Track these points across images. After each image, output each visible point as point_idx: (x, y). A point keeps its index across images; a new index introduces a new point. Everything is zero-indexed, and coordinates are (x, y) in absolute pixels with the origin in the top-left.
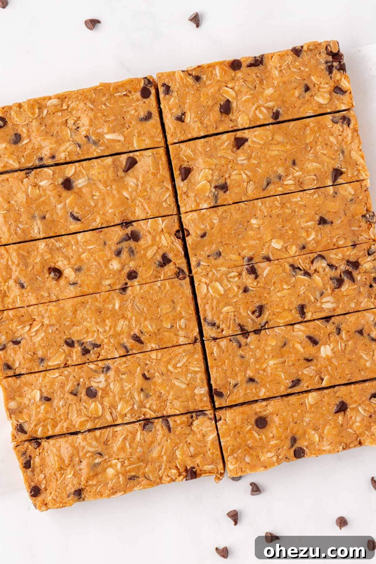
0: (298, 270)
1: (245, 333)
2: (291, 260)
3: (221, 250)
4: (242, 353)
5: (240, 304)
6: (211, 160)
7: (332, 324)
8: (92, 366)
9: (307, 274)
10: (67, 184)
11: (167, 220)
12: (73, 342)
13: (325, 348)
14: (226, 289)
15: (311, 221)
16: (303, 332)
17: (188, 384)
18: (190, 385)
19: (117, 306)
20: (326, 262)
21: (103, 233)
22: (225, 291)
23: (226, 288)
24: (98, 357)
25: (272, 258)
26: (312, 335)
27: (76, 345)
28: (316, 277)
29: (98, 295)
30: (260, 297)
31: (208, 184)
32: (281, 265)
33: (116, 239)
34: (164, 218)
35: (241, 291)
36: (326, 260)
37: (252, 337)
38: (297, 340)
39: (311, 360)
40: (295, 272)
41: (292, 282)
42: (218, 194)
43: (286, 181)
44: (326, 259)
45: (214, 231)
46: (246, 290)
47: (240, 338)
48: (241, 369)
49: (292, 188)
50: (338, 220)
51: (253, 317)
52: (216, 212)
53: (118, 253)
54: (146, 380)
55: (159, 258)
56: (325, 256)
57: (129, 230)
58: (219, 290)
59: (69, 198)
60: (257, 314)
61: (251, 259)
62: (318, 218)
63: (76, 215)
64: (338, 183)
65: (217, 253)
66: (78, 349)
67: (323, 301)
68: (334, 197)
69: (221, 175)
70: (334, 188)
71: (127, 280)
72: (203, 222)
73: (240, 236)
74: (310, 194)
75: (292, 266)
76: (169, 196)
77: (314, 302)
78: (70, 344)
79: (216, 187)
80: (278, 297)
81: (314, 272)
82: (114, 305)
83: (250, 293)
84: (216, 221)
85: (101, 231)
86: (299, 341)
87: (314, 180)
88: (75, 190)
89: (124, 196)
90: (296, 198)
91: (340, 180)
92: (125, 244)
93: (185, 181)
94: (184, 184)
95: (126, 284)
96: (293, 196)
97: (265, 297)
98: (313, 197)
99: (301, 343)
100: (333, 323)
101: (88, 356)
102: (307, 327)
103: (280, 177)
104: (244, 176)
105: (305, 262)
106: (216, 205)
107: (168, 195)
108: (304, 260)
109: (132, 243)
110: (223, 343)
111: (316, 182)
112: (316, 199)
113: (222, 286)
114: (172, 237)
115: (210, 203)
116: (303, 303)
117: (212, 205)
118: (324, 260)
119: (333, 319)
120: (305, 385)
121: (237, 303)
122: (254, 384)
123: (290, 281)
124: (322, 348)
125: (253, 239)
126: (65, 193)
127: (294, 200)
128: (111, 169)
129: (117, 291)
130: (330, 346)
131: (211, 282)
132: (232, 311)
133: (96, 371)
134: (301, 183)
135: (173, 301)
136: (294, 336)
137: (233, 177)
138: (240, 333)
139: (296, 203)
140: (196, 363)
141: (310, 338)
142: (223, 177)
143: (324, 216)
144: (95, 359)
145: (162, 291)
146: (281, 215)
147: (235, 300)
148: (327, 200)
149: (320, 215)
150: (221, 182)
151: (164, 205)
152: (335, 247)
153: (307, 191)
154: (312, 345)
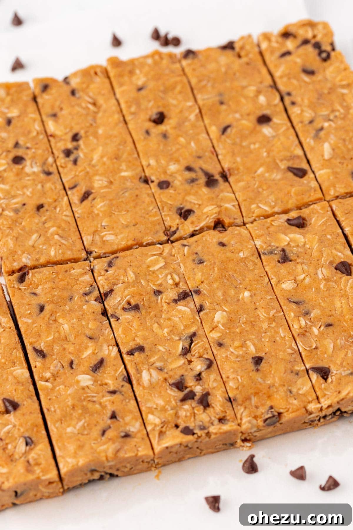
0: (189, 341)
1: (102, 298)
2: (201, 332)
3: (205, 264)
4: (76, 298)
5: (138, 287)
6: (316, 242)
7: (122, 384)
8: (51, 160)
9: (186, 351)
10: (264, 119)
11: (236, 210)
12: (77, 140)
13: (89, 380)
14: (156, 272)
15: (256, 349)
16: (109, 354)
17: (33, 246)
18: (33, 249)
19: (123, 174)
20: (203, 369)
21: (211, 155)
22: (154, 272)
23: (158, 273)
24: (62, 167)
25: (201, 313)
26: (104, 363)
27: (75, 143)
28: (182, 361)
29: (136, 155)
30: (150, 307)
31: (286, 243)
32: (193, 323)
33: (206, 167)
34: (237, 207)
35: (155, 288)
36: (206, 369)
37: (97, 306)
38: (96, 349)
39: (72, 368)
40: (186, 339)
41: (173, 336)
42: (276, 254)
43: (305, 320)
44: (208, 370)
45: (229, 254)
46: (158, 293)
47: (96, 293)
48: (55, 298)
49: (295, 326)
50: (261, 378)
51: (124, 303)
52: (253, 255)
53: (189, 169)
54: (36, 207)
55: (188, 207)
56: (212, 369)
57: (217, 177)
58: (154, 266)
59: (248, 123)
60: (127, 306)
61: (198, 292)
62: (262, 355)
63: (229, 130)
64: (311, 376)
65: (201, 260)
66: (70, 145)
67: (151, 370)
68: (292, 372)
69: (300, 255)
70: (303, 371)
71: (156, 182)
72: (239, 242)
73: (225, 281)
74: (291, 345)
75: (194, 334)
76: (266, 211)
77: (149, 363)
78: (75, 138)
79: (283, 250)
80: (151, 326)
81: (189, 359)
82: (125, 171)
83: (154, 298)
84: (241, 255)
85: (213, 154)
86: (96, 351)
87: (311, 347)
88: (258, 127)
89: (258, 168)
90: (284, 332)
91: (314, 376)
92: (201, 174)
93: (286, 223)
94: (282, 222)
95: (152, 182)
96: (285, 329)
97: (150, 313)
98: (289, 348)
99: (93, 353)
100: (123, 386)
101: (62, 155)
102: (115, 358)
103: (307, 313)
104: (302, 276)
105: (201, 348)
106: (261, 254)
107: (267, 208)
108: (202, 347)
109: (203, 180)
110: (88, 278)
111: (308, 349)
112: (285, 351)
113: (161, 268)
114: (215, 215)
115: (262, 247)
116: (146, 350)
117: (260, 250)
118: (206, 367)
119: (128, 386)
120: (38, 364)
121: (139, 284)
122: (38, 312)
123: (173, 334)
124: (88, 377)
125: (225, 294)
126: (253, 118)
127: (281, 331)
128: (289, 154)
129: (143, 174)
130: (93, 385)
131: (164, 258)
132: (129, 278)
133: (44, 163)
134: (304, 335)
135: (136, 225)
136: (101, 346)
137: (299, 267)
138: (102, 291)
139: (278, 333)
140: (60, 252)
141: (101, 362)
142: (298, 257)
143: (263, 361)
144: (58, 164)
145: (148, 214)
146: (259, 319)
147: (143, 282)
148: (287, 363)
149: (265, 358)
150: (291, 256)
151: (253, 206)
152: (225, 379)
153: (294, 342)
154: (92, 365)
